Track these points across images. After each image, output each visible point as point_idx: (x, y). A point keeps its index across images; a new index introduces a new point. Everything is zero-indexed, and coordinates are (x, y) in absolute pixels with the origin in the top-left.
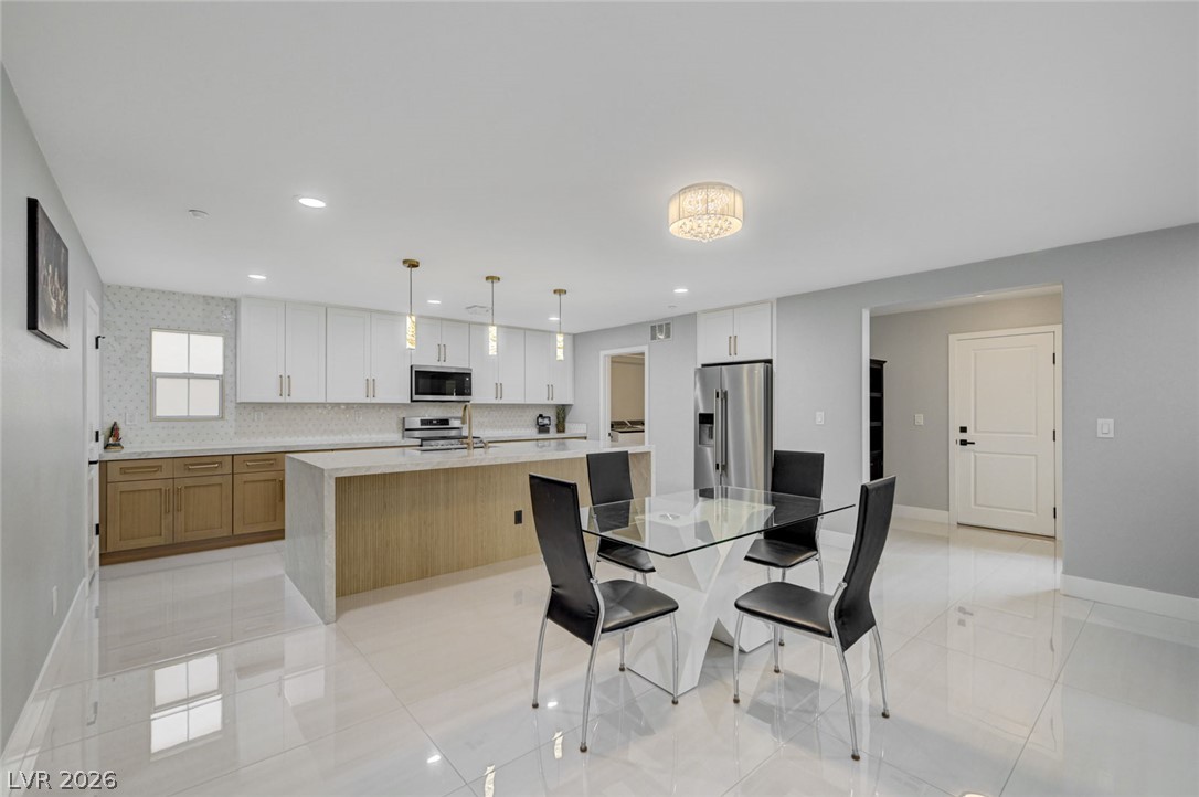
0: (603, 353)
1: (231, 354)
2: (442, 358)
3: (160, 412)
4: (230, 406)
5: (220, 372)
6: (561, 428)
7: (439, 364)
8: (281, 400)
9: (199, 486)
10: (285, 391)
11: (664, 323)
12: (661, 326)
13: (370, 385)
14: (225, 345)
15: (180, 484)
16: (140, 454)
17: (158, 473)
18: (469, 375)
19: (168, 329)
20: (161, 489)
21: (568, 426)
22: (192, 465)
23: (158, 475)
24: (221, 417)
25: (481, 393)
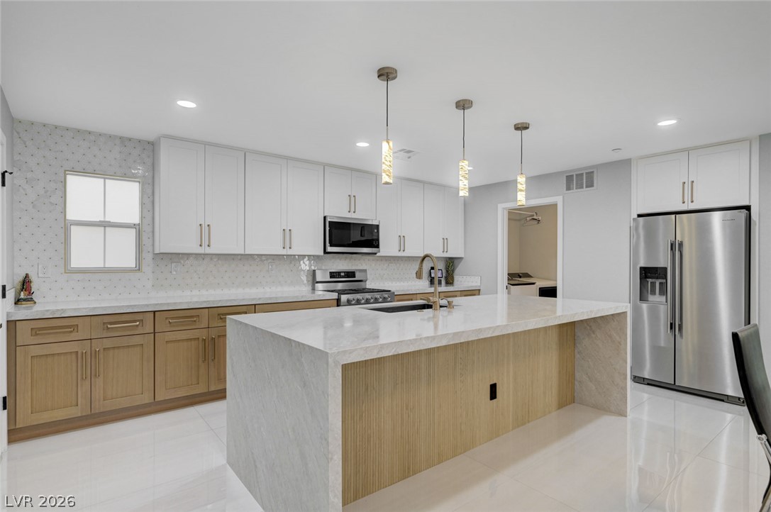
0: (501, 206)
1: (149, 201)
2: (353, 210)
3: (76, 262)
4: (148, 257)
5: (136, 220)
6: (449, 280)
7: (349, 215)
8: (201, 251)
9: (118, 347)
10: (205, 242)
11: (584, 172)
12: (580, 176)
13: (287, 234)
14: (143, 192)
15: (97, 346)
16: (53, 312)
17: (73, 334)
18: (377, 227)
19: (84, 172)
20: (77, 352)
21: (457, 278)
22: (111, 323)
23: (74, 336)
24: (138, 268)
25: (388, 246)
